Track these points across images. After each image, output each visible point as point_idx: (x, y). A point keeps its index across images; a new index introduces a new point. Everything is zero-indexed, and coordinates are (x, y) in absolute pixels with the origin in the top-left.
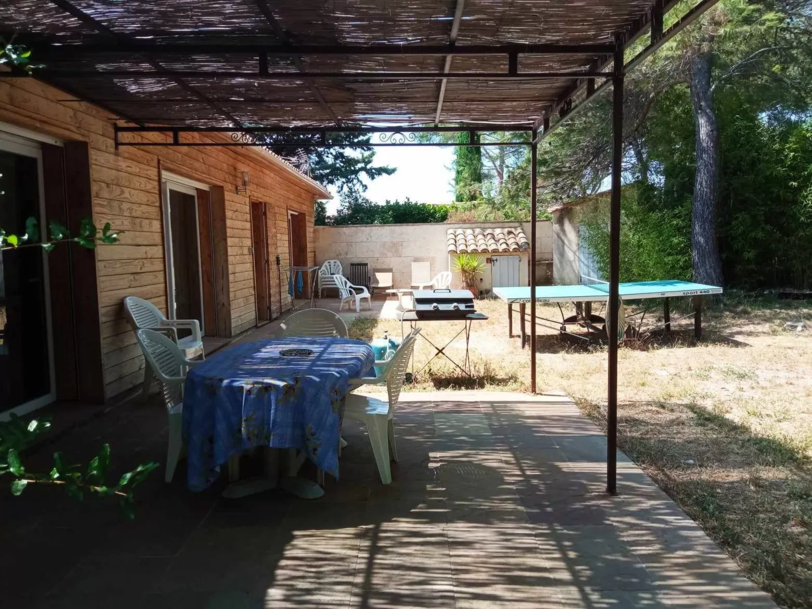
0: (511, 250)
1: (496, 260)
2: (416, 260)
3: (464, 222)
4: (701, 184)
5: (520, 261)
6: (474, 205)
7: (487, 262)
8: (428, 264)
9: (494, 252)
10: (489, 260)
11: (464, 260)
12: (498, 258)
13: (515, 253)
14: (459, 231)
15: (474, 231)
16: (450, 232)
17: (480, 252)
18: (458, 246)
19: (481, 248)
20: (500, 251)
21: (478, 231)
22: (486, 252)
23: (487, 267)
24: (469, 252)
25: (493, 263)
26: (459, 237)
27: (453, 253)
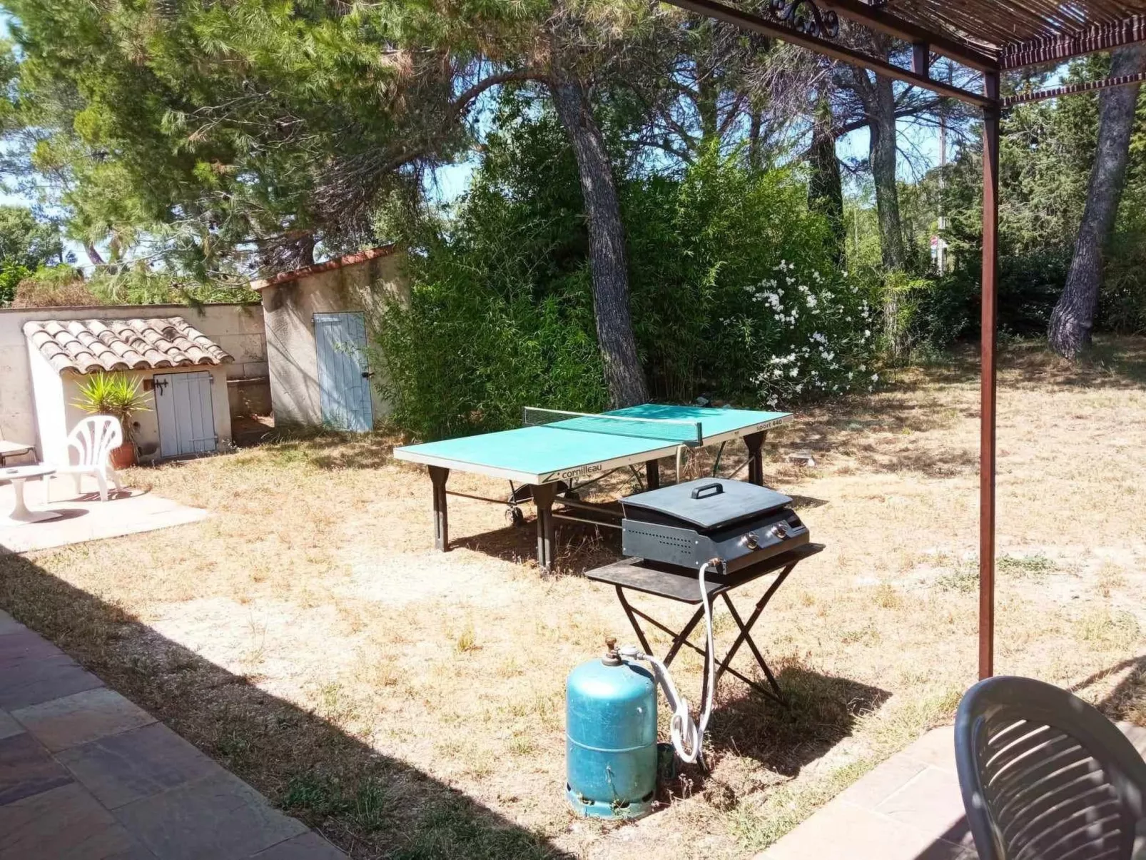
0: (195, 362)
1: (166, 383)
3: (52, 304)
5: (212, 381)
7: (146, 388)
9: (161, 367)
10: (150, 384)
11: (103, 387)
12: (168, 378)
13: (205, 368)
14: (53, 327)
15: (84, 324)
16: (31, 327)
17: (131, 367)
18: (72, 356)
19: (132, 360)
20: (174, 364)
21: (96, 326)
22: (143, 369)
23: (148, 397)
24: (107, 368)
25: (158, 390)
26: (62, 338)
27: (70, 374)
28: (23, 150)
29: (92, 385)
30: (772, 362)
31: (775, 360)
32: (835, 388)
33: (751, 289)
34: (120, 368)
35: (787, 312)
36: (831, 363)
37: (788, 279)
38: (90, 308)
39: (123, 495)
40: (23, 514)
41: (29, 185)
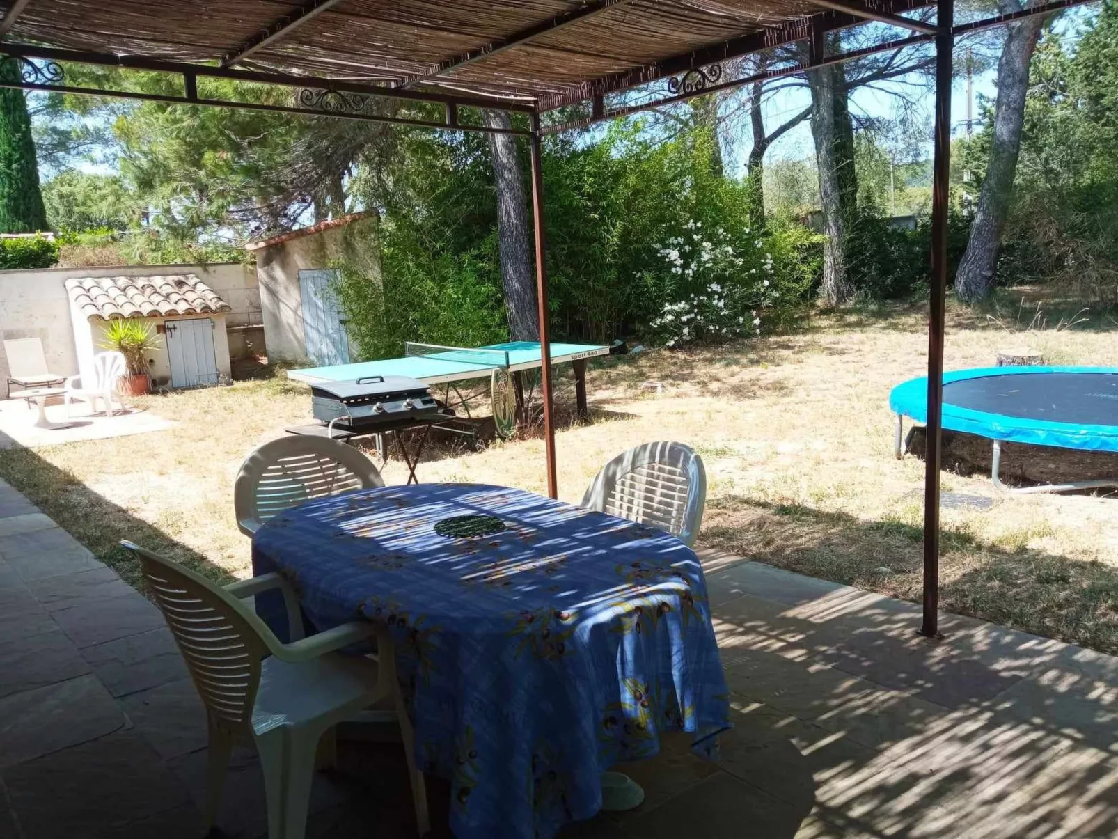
0: (198, 310)
1: (175, 328)
2: (10, 335)
3: (89, 265)
4: (508, 213)
5: (213, 327)
6: (113, 237)
7: (158, 332)
8: (38, 340)
9: (170, 315)
10: (162, 329)
11: (122, 330)
12: (177, 324)
13: (205, 316)
14: (88, 283)
15: (114, 281)
16: (71, 283)
17: (145, 315)
18: (100, 307)
19: (146, 310)
20: (180, 312)
21: (122, 281)
22: (155, 316)
23: (160, 339)
24: (126, 316)
25: (169, 333)
26: (94, 292)
27: (96, 319)
28: (107, 125)
29: (113, 329)
30: (666, 309)
31: (668, 307)
32: (724, 330)
33: (657, 246)
34: (137, 316)
35: (685, 266)
36: (721, 309)
37: (695, 236)
38: (119, 267)
39: (126, 412)
40: (44, 424)
41: (112, 157)
